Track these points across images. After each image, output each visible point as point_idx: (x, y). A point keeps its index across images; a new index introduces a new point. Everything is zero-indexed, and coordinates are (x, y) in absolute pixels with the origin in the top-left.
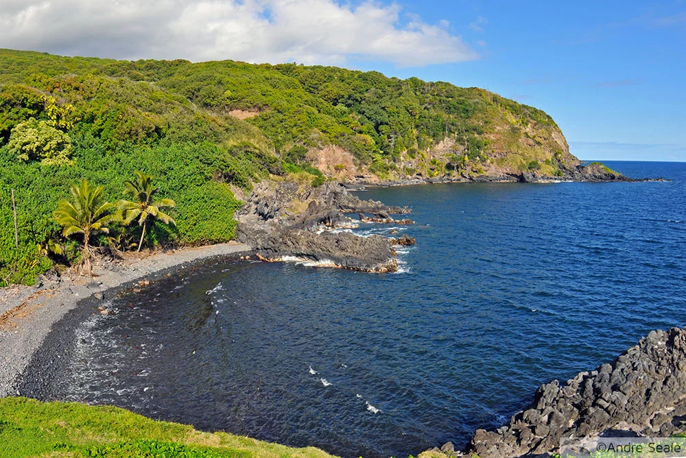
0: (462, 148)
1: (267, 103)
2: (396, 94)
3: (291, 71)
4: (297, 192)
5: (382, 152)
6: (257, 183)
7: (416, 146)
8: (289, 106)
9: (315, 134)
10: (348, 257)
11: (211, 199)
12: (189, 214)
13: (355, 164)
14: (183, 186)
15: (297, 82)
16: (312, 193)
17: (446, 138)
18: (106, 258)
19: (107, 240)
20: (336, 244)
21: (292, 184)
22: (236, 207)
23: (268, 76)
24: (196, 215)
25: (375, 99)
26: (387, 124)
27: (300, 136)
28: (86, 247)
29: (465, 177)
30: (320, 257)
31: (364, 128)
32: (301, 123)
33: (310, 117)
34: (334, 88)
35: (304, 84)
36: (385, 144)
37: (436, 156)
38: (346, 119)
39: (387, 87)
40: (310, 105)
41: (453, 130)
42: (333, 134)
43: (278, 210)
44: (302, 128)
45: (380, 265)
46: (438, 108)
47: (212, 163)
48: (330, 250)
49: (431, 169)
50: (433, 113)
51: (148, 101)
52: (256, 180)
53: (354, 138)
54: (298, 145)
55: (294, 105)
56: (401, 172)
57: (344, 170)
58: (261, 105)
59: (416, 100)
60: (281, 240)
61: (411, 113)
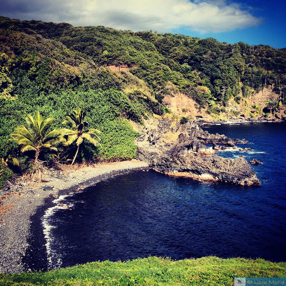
0: (277, 96)
1: (134, 61)
2: (227, 55)
3: (149, 37)
4: (171, 127)
5: (216, 99)
6: (146, 120)
7: (240, 95)
8: (150, 64)
9: (169, 85)
10: (223, 173)
11: (121, 130)
12: (107, 140)
13: (196, 108)
14: (102, 120)
15: (153, 46)
16: (180, 128)
17: (265, 89)
18: (51, 169)
19: (52, 156)
20: (212, 164)
21: (167, 122)
22: (136, 136)
23: (133, 40)
24: (111, 140)
25: (211, 59)
26: (220, 78)
27: (159, 86)
28: (36, 161)
29: (279, 118)
30: (202, 172)
31: (203, 81)
32: (160, 77)
33: (165, 73)
34: (180, 51)
35: (159, 48)
36: (218, 93)
37: (256, 102)
38: (190, 75)
39: (220, 50)
40: (164, 64)
41: (270, 83)
42: (182, 86)
43: (158, 139)
44: (160, 81)
45: (247, 179)
46: (259, 66)
47: (119, 105)
48: (209, 167)
49: (251, 112)
50: (255, 69)
51: (61, 55)
52: (146, 118)
53: (196, 88)
54: (157, 93)
55: (154, 64)
56: (229, 114)
57: (189, 112)
58: (130, 63)
59: (242, 60)
60: (171, 160)
61: (238, 70)
